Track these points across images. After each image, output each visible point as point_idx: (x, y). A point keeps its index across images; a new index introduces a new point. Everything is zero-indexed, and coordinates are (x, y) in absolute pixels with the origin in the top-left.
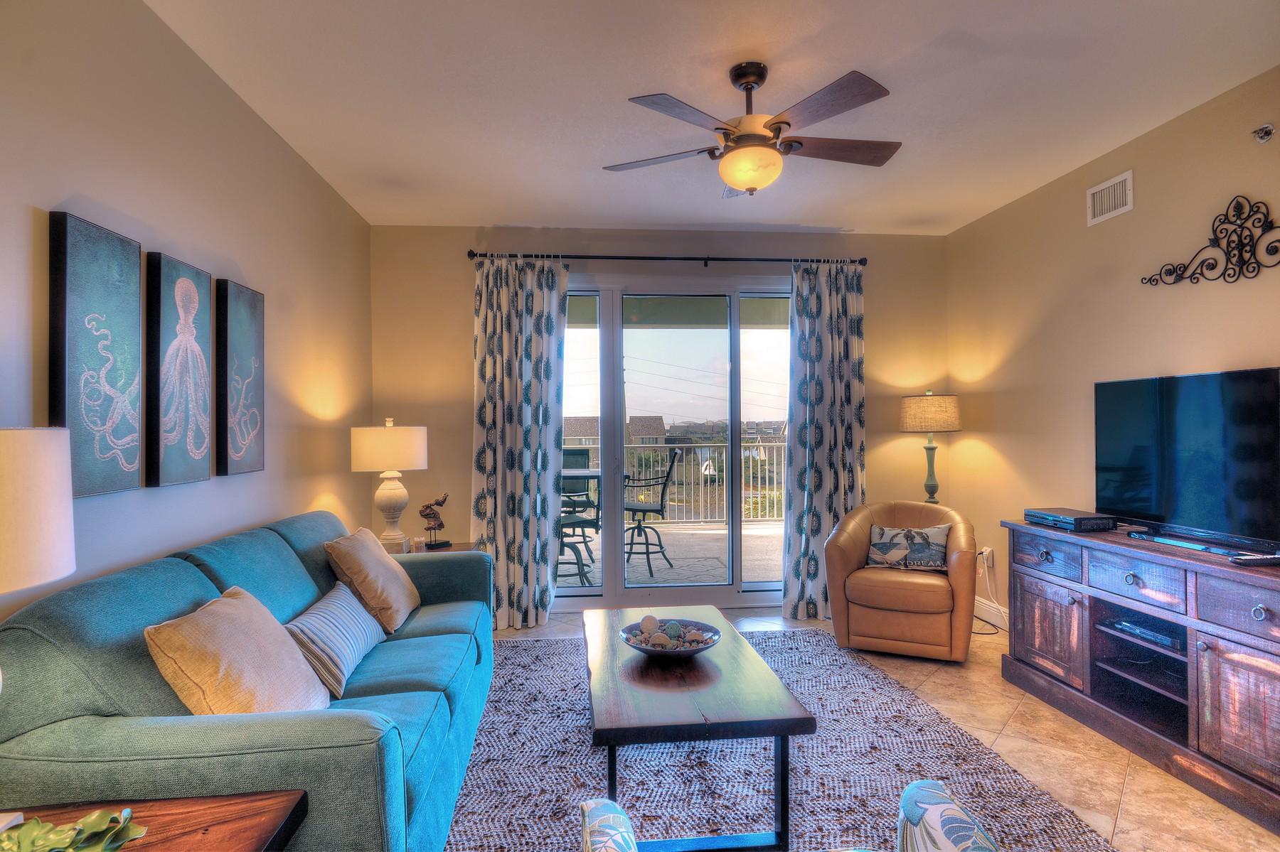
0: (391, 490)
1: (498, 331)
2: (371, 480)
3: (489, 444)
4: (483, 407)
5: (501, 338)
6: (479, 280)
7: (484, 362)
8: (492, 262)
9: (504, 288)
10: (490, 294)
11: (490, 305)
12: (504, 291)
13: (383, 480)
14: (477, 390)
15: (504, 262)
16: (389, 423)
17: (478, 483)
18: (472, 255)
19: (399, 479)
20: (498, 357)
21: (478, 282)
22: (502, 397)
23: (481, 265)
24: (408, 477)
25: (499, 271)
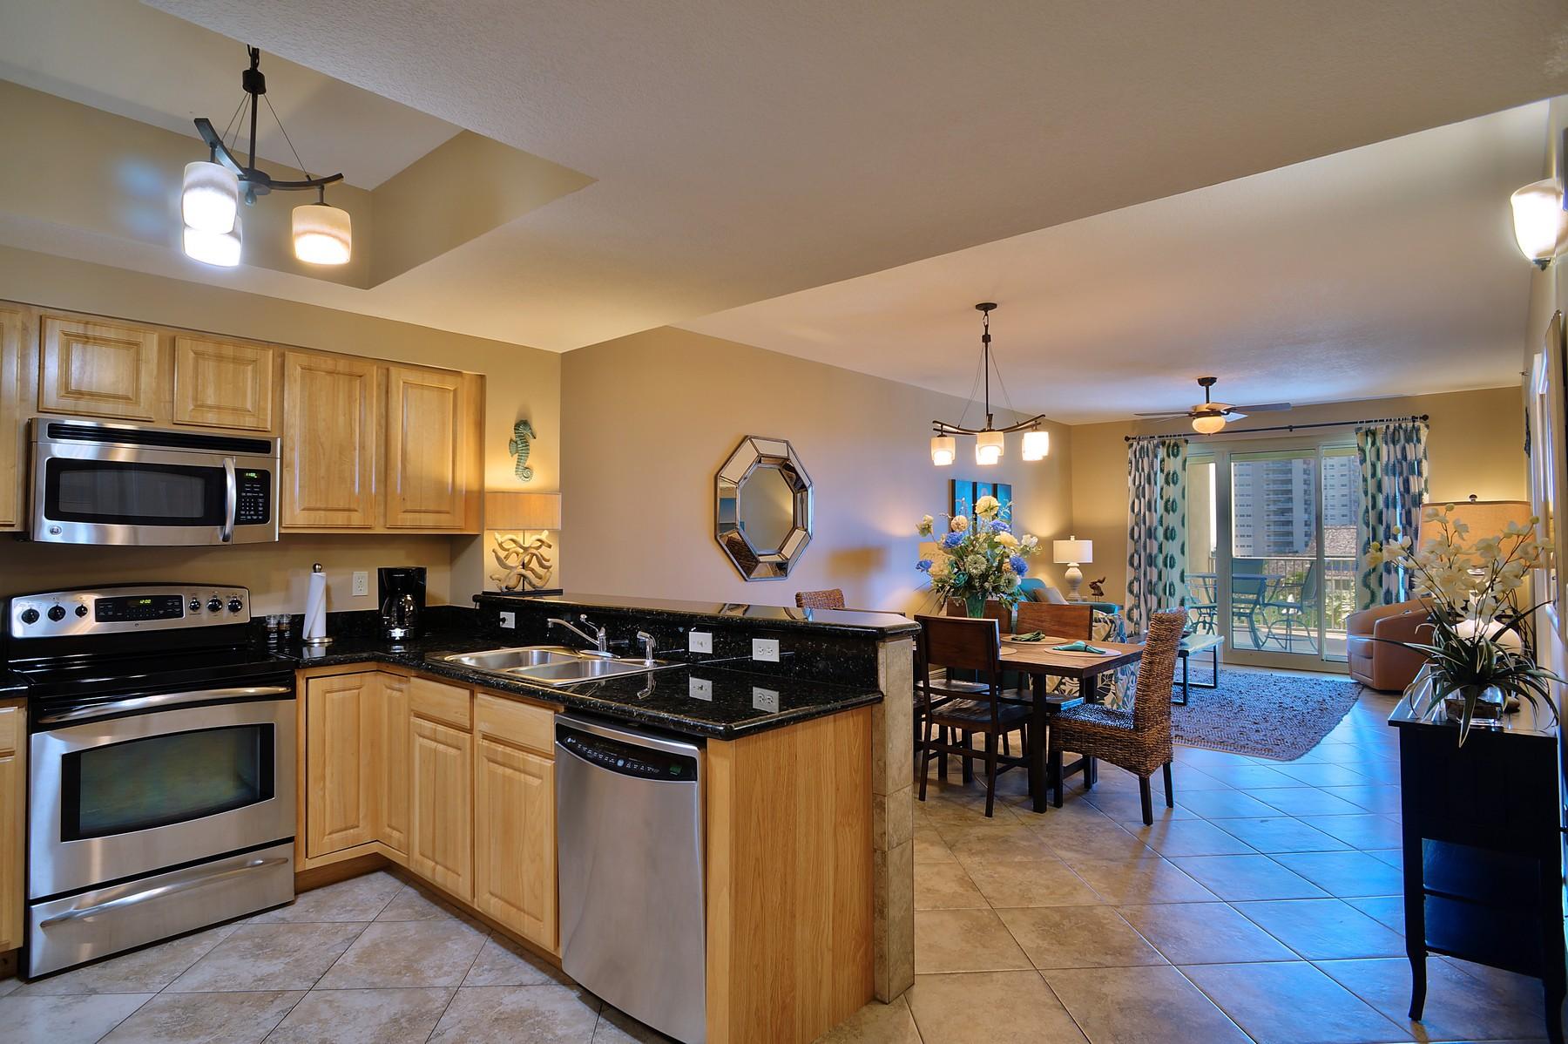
0: (1074, 572)
1: (1142, 484)
2: (1065, 567)
3: (1136, 551)
4: (1133, 529)
5: (1144, 488)
6: (1130, 455)
7: (1134, 503)
8: (1138, 443)
9: (1146, 458)
10: (1137, 462)
11: (1137, 469)
12: (1146, 459)
13: (1069, 567)
14: (1130, 519)
15: (1145, 443)
16: (1073, 538)
17: (1130, 574)
18: (1127, 439)
19: (1078, 567)
20: (1142, 499)
21: (1129, 456)
22: (1145, 523)
23: (1131, 445)
24: (1082, 566)
25: (1142, 448)
